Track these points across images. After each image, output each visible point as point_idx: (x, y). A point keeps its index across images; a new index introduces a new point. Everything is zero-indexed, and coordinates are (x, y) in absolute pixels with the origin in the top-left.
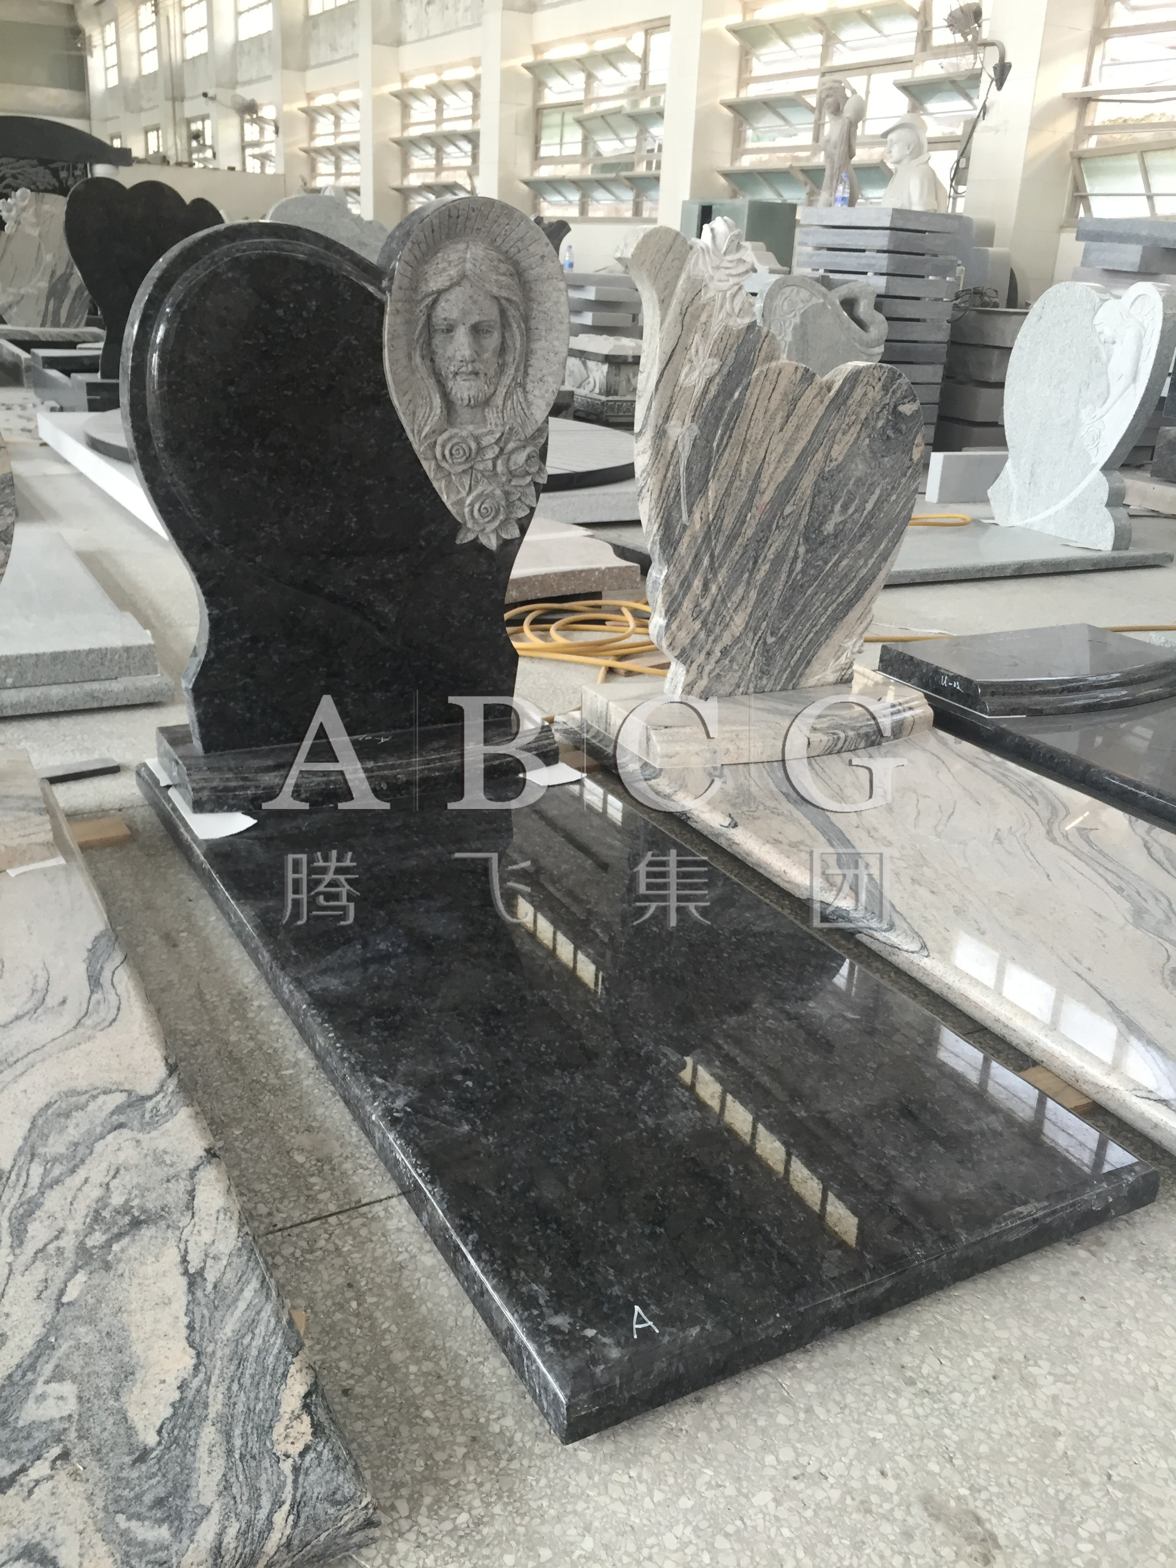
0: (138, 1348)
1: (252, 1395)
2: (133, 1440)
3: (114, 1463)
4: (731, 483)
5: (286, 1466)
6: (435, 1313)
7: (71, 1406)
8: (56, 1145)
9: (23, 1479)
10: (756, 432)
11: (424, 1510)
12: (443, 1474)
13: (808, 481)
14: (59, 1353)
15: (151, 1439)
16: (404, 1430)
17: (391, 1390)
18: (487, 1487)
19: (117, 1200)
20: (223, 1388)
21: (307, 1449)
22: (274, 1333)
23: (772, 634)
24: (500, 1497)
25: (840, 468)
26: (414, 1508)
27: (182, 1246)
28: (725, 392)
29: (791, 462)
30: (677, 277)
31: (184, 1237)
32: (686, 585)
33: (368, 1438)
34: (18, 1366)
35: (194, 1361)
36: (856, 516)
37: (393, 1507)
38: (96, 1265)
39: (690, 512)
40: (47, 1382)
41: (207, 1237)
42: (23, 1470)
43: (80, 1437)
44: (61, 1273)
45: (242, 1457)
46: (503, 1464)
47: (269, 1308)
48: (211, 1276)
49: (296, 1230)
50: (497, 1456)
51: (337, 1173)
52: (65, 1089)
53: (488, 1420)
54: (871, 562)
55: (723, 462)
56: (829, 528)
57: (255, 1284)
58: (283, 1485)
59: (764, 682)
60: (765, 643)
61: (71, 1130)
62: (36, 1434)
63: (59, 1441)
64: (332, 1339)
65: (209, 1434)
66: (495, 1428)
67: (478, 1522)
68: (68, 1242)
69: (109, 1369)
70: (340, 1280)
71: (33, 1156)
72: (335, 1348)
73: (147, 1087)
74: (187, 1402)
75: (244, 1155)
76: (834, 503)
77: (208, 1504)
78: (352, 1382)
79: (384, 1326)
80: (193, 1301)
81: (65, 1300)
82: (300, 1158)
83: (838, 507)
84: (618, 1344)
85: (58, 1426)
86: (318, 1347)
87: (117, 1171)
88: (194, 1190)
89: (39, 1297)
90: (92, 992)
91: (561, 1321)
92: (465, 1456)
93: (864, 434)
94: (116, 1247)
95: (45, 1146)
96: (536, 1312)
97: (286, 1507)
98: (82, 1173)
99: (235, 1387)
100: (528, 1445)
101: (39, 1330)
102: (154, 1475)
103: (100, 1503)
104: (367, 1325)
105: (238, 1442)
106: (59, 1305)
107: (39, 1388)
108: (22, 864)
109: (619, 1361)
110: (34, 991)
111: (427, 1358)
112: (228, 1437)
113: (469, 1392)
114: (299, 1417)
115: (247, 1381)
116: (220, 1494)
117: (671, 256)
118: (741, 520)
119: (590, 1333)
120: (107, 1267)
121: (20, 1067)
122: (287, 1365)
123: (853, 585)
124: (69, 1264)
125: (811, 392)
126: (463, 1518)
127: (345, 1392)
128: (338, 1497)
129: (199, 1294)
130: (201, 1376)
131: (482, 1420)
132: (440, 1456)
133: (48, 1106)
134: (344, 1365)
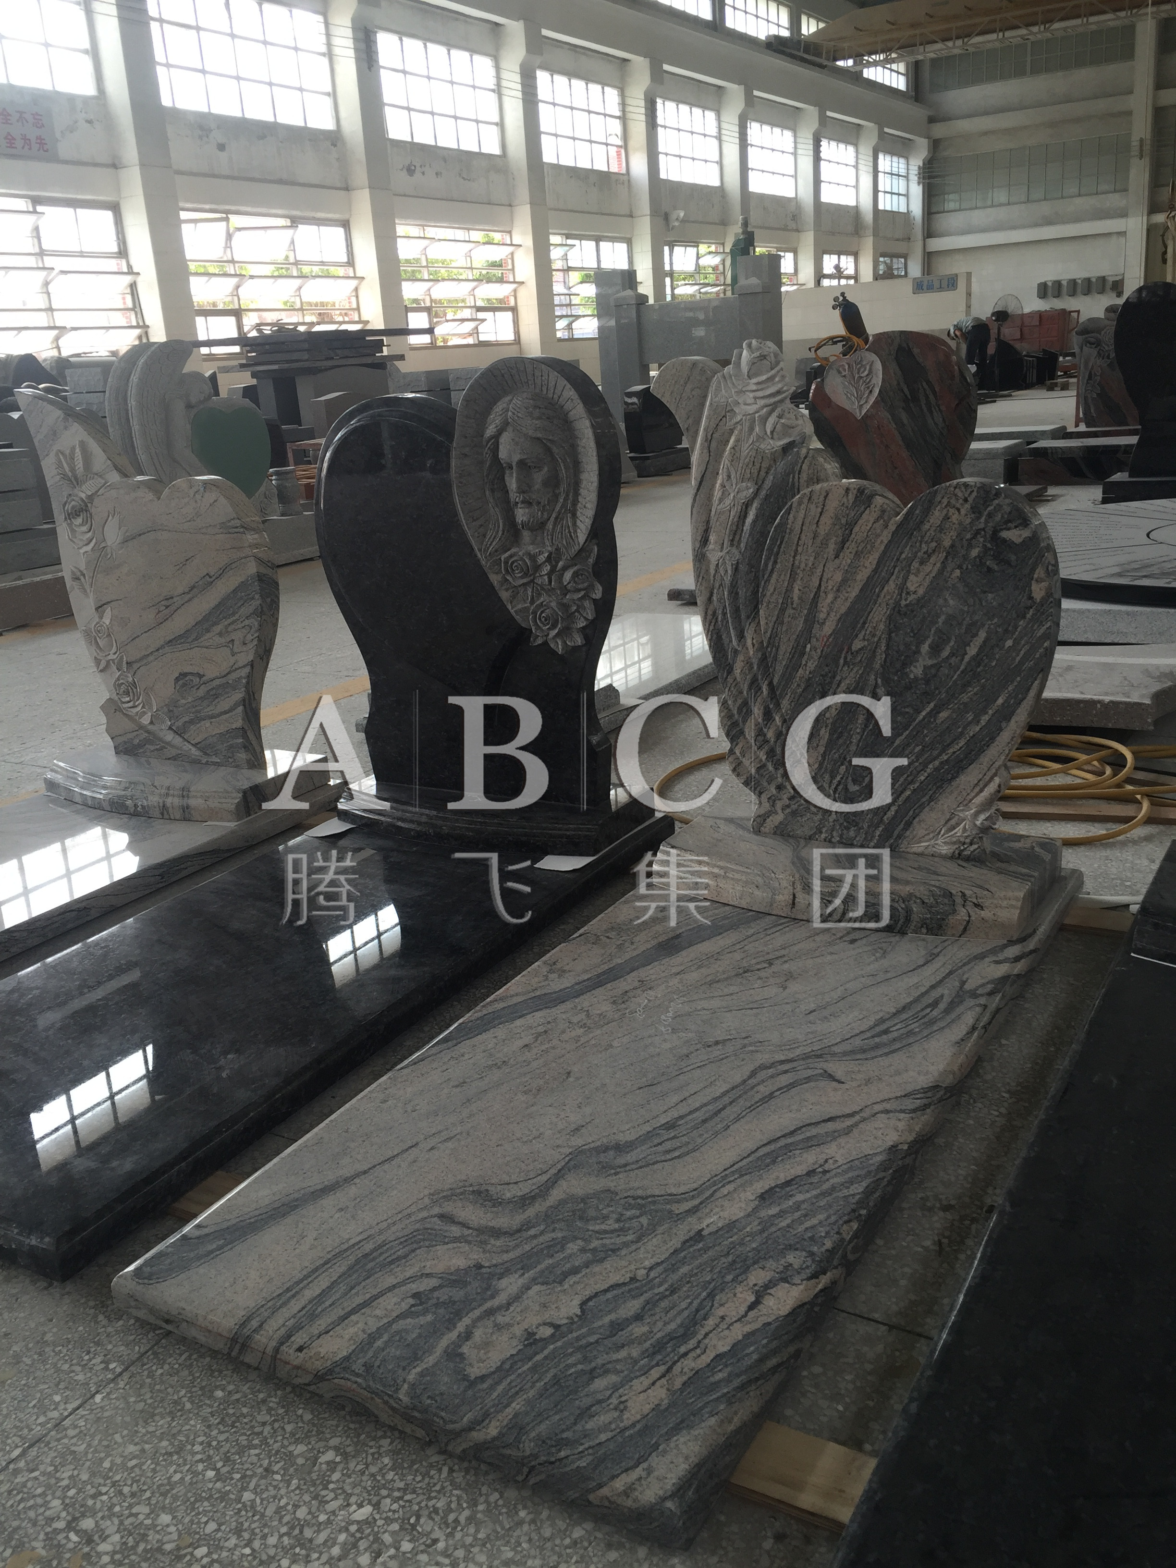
4: (783, 610)
10: (805, 559)
13: (879, 616)
23: (855, 781)
25: (921, 602)
28: (767, 516)
29: (854, 592)
30: (703, 405)
32: (745, 709)
36: (953, 660)
39: (741, 636)
54: (985, 719)
55: (771, 588)
56: (917, 670)
59: (852, 833)
60: (846, 789)
76: (919, 643)
83: (925, 648)
93: (950, 565)
117: (689, 386)
118: (799, 652)
123: (962, 743)
125: (869, 517)
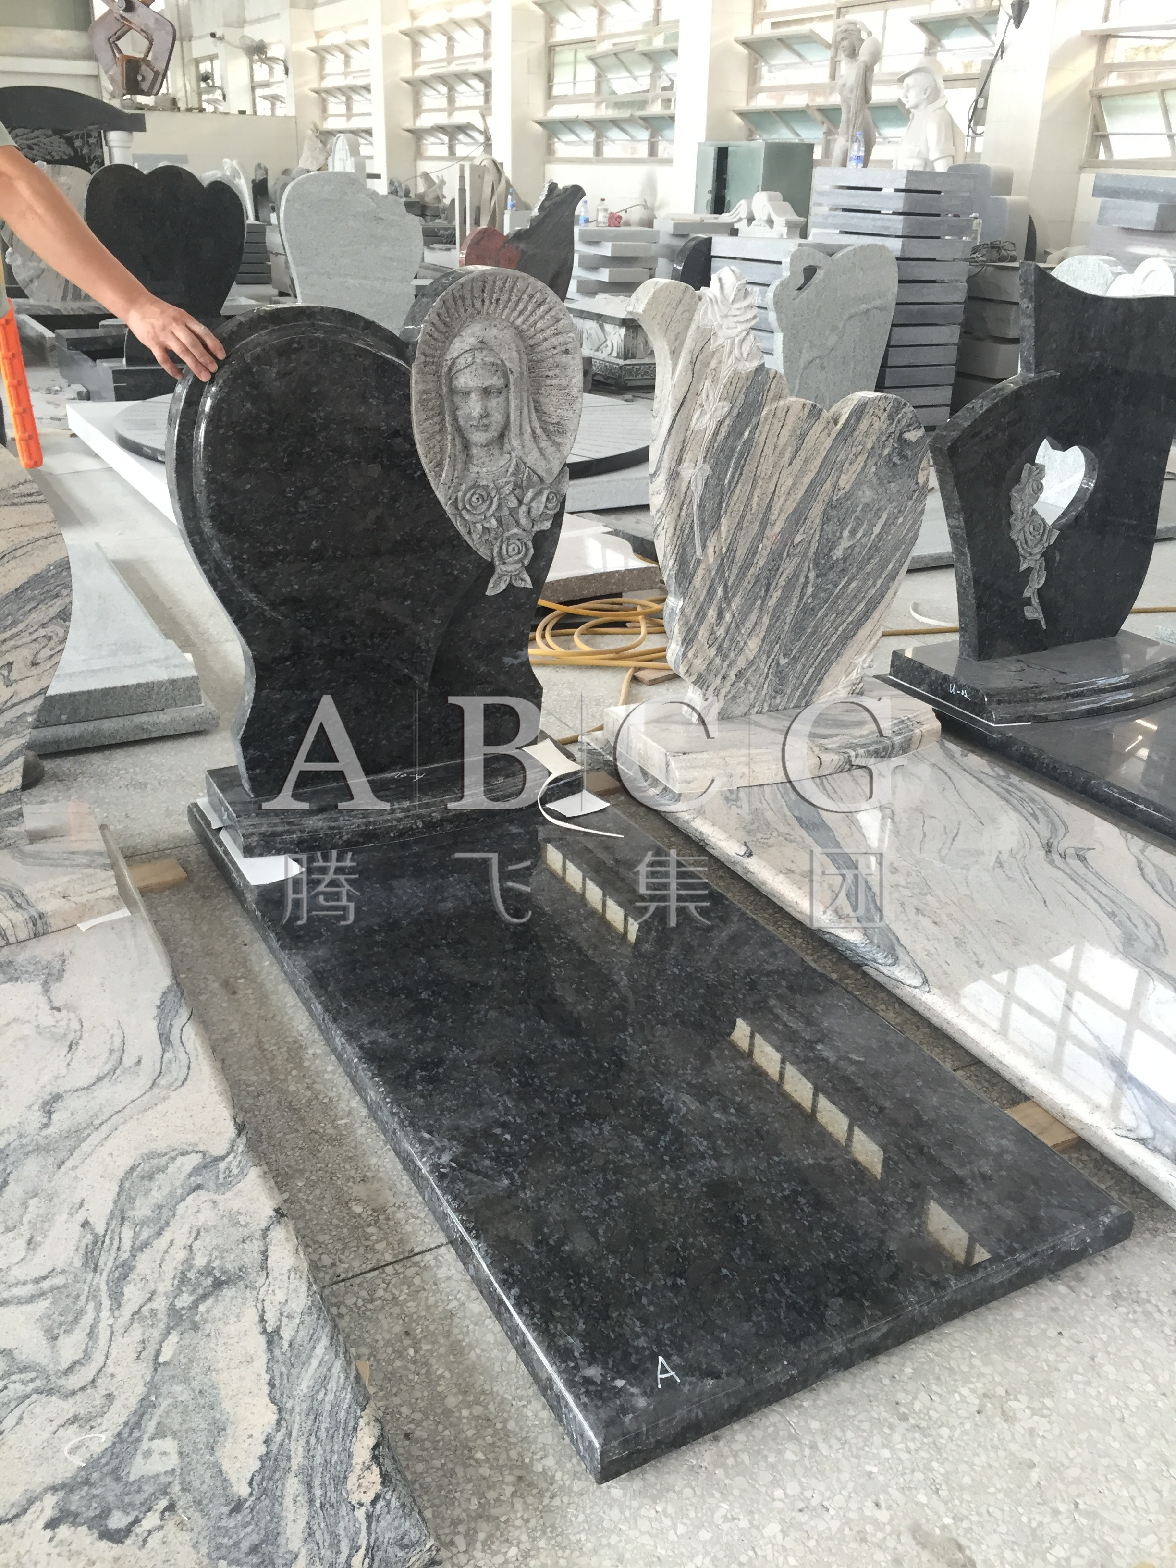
0: (227, 1405)
1: (328, 1448)
2: (228, 1492)
3: (214, 1513)
4: (743, 517)
5: (360, 1514)
6: (483, 1359)
7: (173, 1461)
8: (142, 1209)
9: (137, 1530)
10: (766, 468)
11: (478, 1545)
12: (494, 1512)
13: (817, 511)
14: (159, 1411)
15: (243, 1490)
16: (459, 1470)
17: (447, 1433)
18: (533, 1523)
19: (200, 1261)
20: (302, 1442)
21: (377, 1497)
22: (344, 1388)
23: (785, 655)
24: (544, 1532)
25: (848, 496)
26: (470, 1543)
27: (260, 1306)
28: (735, 432)
29: (801, 493)
30: (688, 327)
31: (261, 1297)
32: (701, 615)
33: (429, 1479)
34: (126, 1424)
35: (276, 1417)
36: (864, 540)
37: (452, 1543)
38: (186, 1325)
39: (704, 547)
40: (152, 1439)
41: (280, 1296)
42: (137, 1521)
43: (183, 1490)
44: (156, 1334)
45: (322, 1506)
46: (546, 1501)
47: (338, 1365)
48: (287, 1334)
49: (357, 1280)
50: (541, 1494)
51: (391, 1223)
52: (146, 1151)
53: (532, 1460)
54: (880, 582)
55: (735, 498)
56: (838, 553)
57: (325, 1342)
58: (357, 1532)
59: (778, 700)
60: (778, 664)
61: (154, 1193)
62: (145, 1488)
63: (165, 1493)
64: (393, 1386)
65: (293, 1486)
66: (538, 1468)
67: (526, 1555)
68: (160, 1304)
69: (203, 1425)
70: (398, 1329)
71: (123, 1218)
72: (396, 1395)
73: (218, 1148)
74: (272, 1455)
75: (308, 1207)
76: (843, 529)
77: (296, 1550)
78: (412, 1426)
79: (439, 1372)
80: (272, 1359)
81: (161, 1360)
82: (358, 1209)
83: (846, 533)
84: (645, 1394)
85: (163, 1479)
86: (381, 1394)
87: (198, 1234)
88: (266, 1250)
89: (138, 1358)
90: (164, 1050)
91: (593, 1372)
92: (513, 1494)
93: (870, 462)
94: (202, 1308)
95: (133, 1209)
96: (572, 1365)
97: (362, 1552)
98: (167, 1236)
99: (313, 1440)
100: (568, 1483)
101: (141, 1390)
102: (249, 1523)
103: (204, 1550)
104: (423, 1371)
105: (318, 1492)
106: (156, 1365)
107: (145, 1445)
108: (91, 918)
109: (645, 1410)
110: (112, 1051)
111: (477, 1402)
112: (309, 1487)
113: (515, 1435)
114: (369, 1468)
115: (323, 1434)
116: (305, 1540)
117: (680, 309)
118: (753, 552)
119: (620, 1383)
120: (195, 1327)
121: (105, 1129)
122: (356, 1418)
123: (863, 605)
124: (162, 1325)
125: (818, 427)
126: (513, 1552)
127: (407, 1436)
128: (406, 1541)
129: (277, 1352)
130: (283, 1430)
131: (527, 1461)
132: (491, 1495)
133: (133, 1169)
134: (405, 1410)
